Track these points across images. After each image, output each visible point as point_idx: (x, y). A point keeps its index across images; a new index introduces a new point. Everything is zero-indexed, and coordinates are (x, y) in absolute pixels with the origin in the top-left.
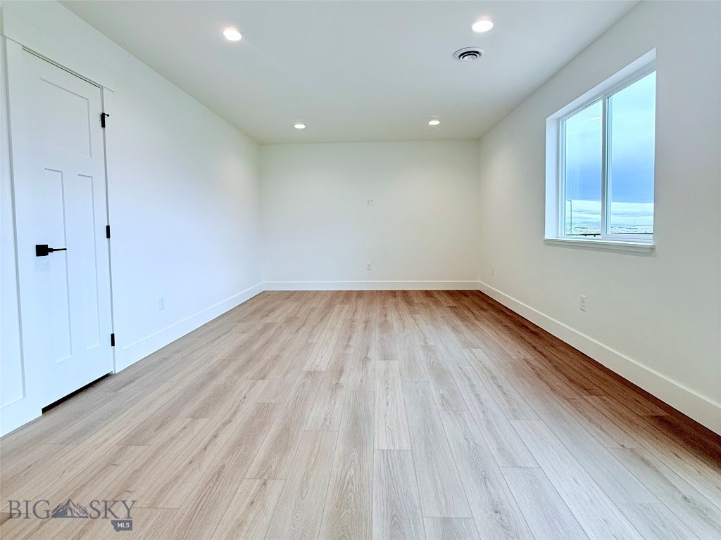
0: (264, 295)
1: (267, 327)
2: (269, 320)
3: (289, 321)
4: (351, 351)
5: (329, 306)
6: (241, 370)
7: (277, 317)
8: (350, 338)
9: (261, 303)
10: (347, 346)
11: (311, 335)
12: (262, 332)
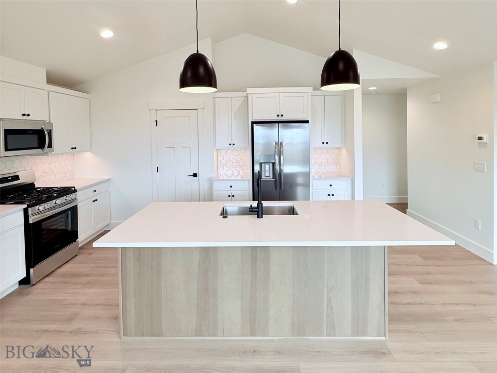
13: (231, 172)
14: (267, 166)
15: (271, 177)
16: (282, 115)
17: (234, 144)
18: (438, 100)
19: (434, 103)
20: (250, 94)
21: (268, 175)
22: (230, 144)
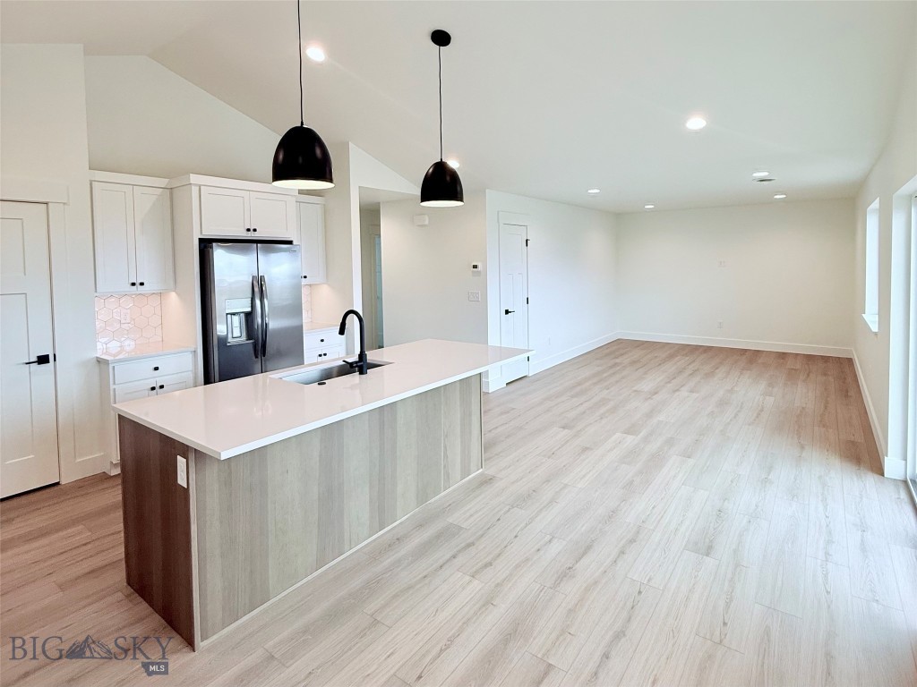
0: (619, 341)
1: (616, 364)
2: (618, 361)
3: (633, 363)
4: (669, 385)
5: (671, 357)
6: (595, 384)
7: (625, 360)
8: (675, 378)
9: (614, 348)
10: (669, 382)
11: (645, 373)
12: (611, 367)
13: (119, 344)
14: (236, 318)
15: (244, 338)
16: (255, 230)
17: (142, 284)
18: (427, 222)
19: (422, 226)
20: (195, 185)
21: (239, 335)
22: (133, 284)
